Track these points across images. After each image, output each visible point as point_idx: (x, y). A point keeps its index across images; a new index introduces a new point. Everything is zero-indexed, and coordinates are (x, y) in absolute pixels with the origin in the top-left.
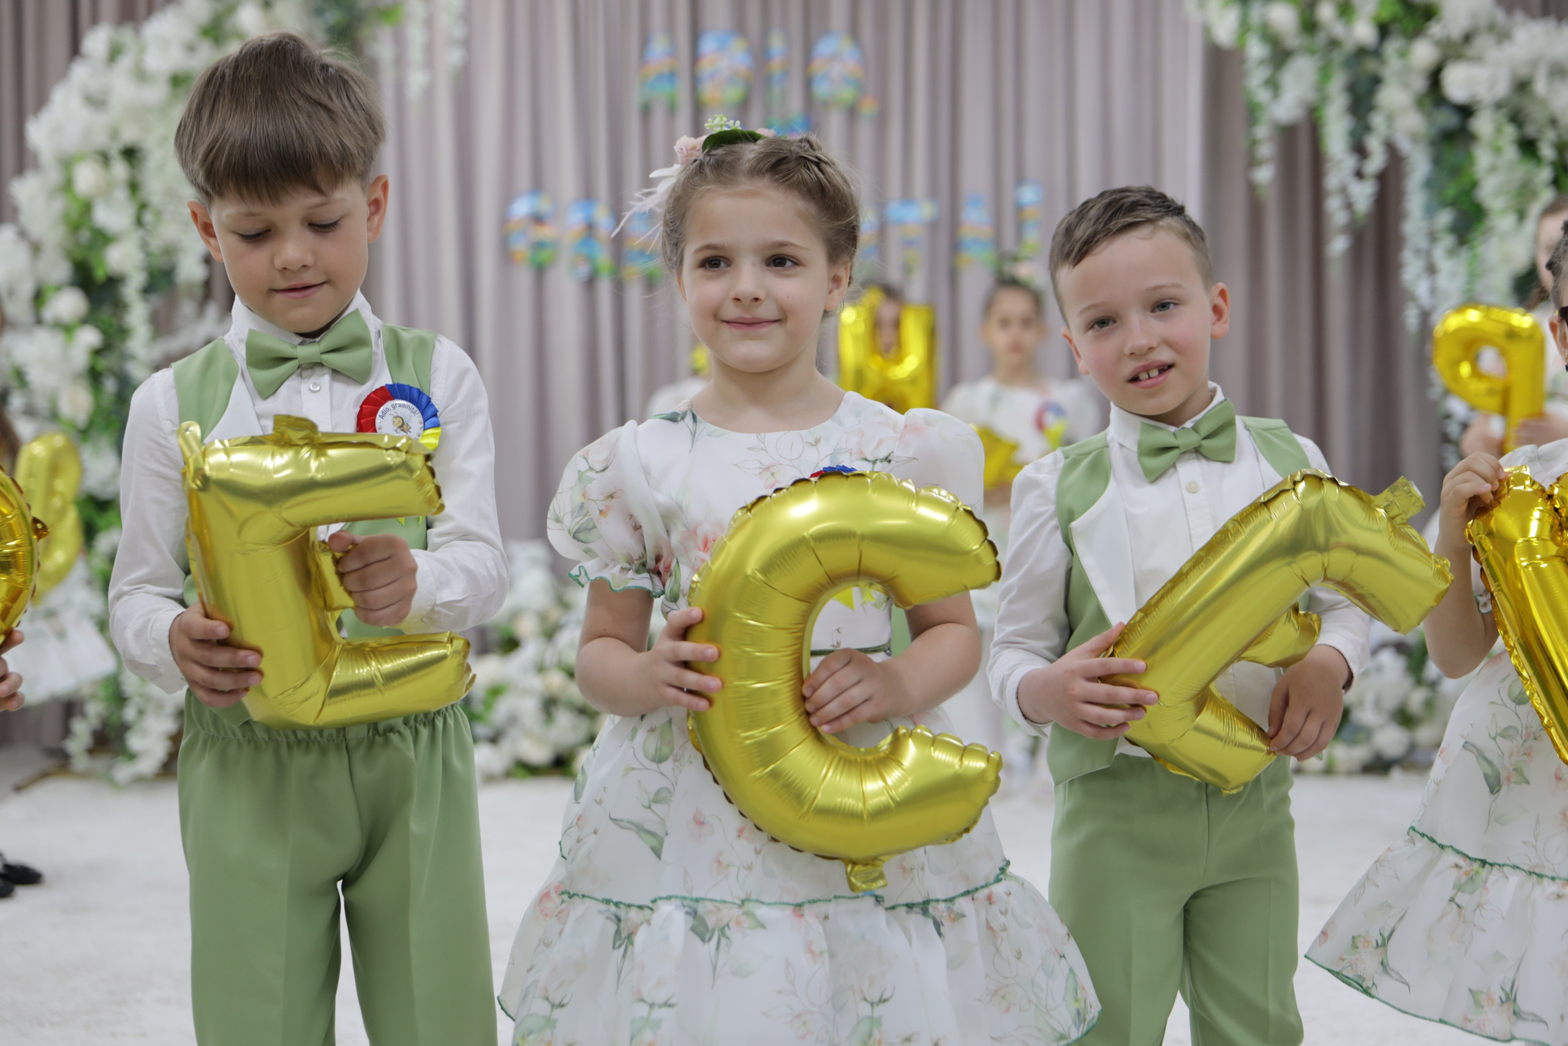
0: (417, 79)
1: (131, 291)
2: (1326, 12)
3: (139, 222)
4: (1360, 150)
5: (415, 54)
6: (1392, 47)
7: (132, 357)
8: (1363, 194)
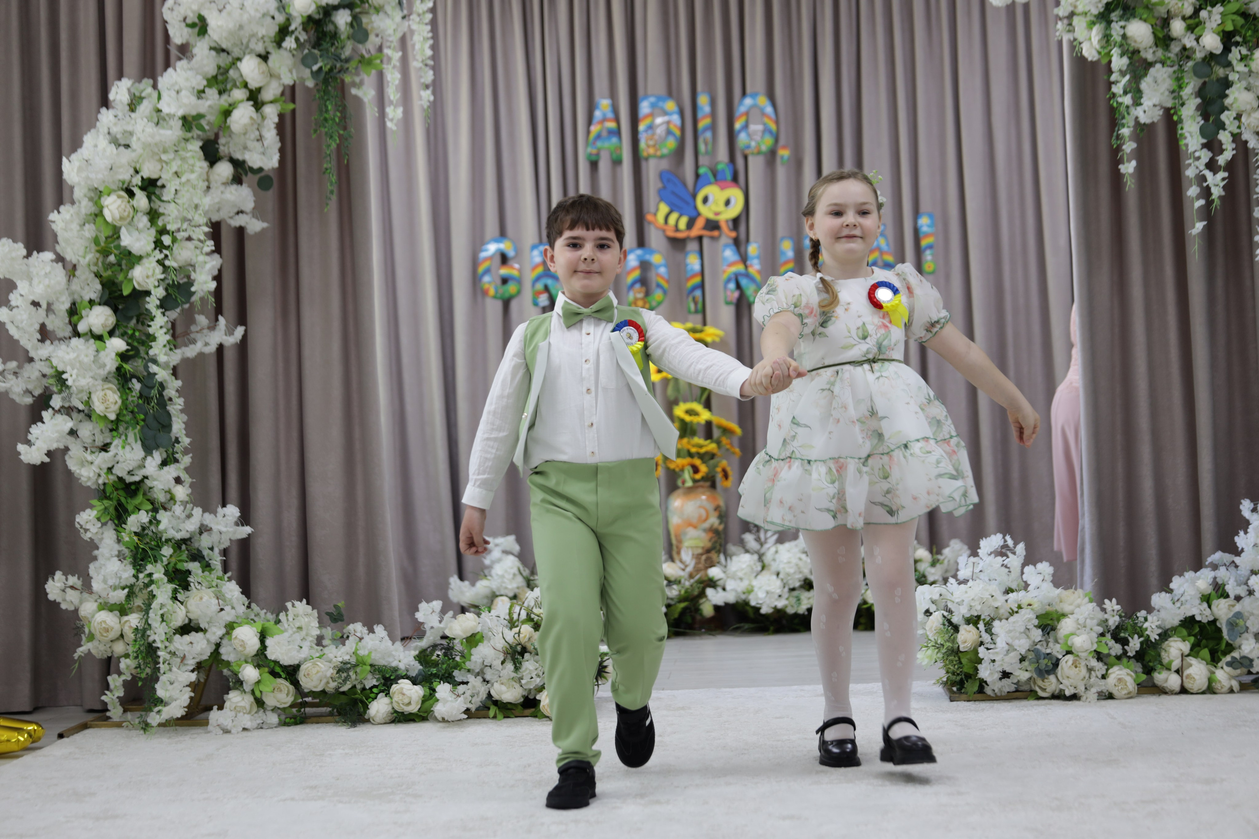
0: (394, 113)
1: (152, 304)
2: (1177, 27)
3: (158, 244)
4: (1212, 145)
5: (392, 93)
6: (1235, 54)
7: (155, 362)
8: (1216, 182)
